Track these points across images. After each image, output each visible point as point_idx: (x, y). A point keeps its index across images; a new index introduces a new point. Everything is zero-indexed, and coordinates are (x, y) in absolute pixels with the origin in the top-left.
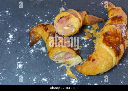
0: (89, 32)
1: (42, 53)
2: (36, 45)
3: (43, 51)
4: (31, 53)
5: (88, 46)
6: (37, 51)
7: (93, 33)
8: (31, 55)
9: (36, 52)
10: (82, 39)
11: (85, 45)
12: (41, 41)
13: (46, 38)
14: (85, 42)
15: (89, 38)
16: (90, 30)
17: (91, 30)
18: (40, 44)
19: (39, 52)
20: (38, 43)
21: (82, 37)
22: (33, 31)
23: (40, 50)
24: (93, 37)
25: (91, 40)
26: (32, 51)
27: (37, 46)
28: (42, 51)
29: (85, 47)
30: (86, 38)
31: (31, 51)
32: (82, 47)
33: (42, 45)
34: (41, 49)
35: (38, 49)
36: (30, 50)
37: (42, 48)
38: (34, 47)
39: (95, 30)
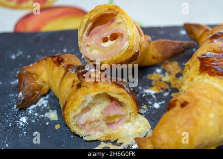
0: (160, 80)
1: (47, 124)
2: (34, 109)
3: (51, 119)
4: (21, 124)
5: (161, 105)
6: (36, 120)
7: (171, 82)
8: (21, 129)
9: (33, 121)
10: (146, 94)
11: (153, 103)
12: (47, 100)
13: (60, 80)
14: (153, 98)
15: (162, 91)
16: (162, 76)
17: (165, 75)
18: (45, 105)
19: (40, 123)
20: (39, 104)
21: (146, 89)
22: (28, 70)
23: (43, 118)
24: (170, 88)
25: (166, 94)
26: (24, 119)
27: (38, 110)
28: (48, 120)
29: (154, 109)
30: (155, 90)
31: (21, 120)
32: (148, 108)
33: (49, 107)
34: (45, 116)
35: (38, 117)
36: (20, 118)
37: (49, 113)
38: (30, 112)
39: (174, 76)
